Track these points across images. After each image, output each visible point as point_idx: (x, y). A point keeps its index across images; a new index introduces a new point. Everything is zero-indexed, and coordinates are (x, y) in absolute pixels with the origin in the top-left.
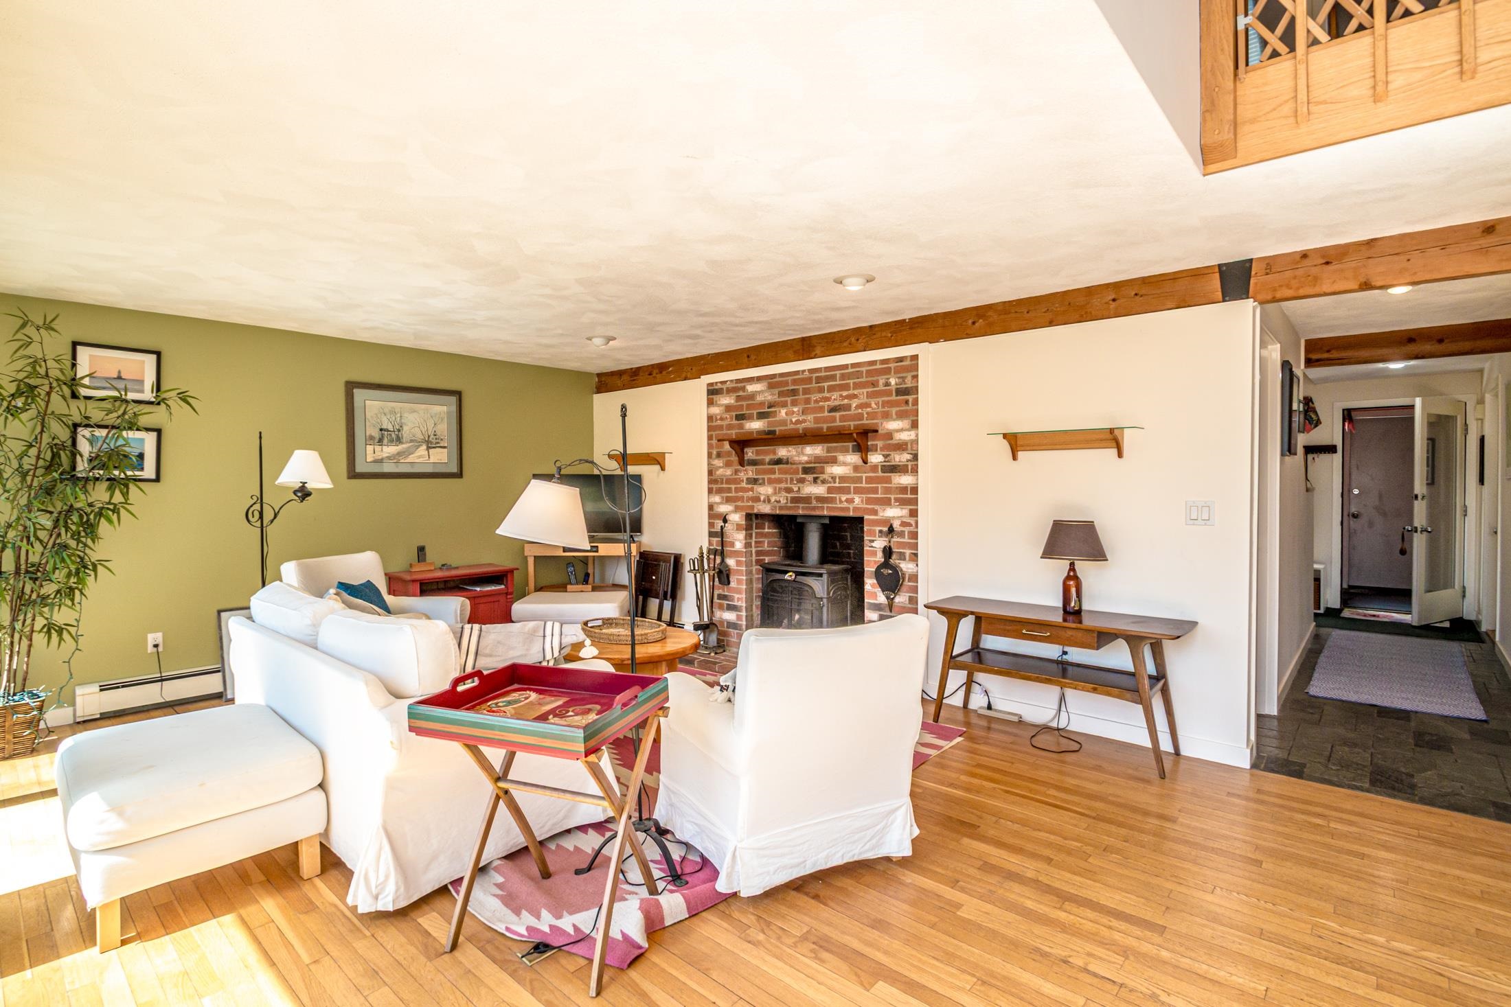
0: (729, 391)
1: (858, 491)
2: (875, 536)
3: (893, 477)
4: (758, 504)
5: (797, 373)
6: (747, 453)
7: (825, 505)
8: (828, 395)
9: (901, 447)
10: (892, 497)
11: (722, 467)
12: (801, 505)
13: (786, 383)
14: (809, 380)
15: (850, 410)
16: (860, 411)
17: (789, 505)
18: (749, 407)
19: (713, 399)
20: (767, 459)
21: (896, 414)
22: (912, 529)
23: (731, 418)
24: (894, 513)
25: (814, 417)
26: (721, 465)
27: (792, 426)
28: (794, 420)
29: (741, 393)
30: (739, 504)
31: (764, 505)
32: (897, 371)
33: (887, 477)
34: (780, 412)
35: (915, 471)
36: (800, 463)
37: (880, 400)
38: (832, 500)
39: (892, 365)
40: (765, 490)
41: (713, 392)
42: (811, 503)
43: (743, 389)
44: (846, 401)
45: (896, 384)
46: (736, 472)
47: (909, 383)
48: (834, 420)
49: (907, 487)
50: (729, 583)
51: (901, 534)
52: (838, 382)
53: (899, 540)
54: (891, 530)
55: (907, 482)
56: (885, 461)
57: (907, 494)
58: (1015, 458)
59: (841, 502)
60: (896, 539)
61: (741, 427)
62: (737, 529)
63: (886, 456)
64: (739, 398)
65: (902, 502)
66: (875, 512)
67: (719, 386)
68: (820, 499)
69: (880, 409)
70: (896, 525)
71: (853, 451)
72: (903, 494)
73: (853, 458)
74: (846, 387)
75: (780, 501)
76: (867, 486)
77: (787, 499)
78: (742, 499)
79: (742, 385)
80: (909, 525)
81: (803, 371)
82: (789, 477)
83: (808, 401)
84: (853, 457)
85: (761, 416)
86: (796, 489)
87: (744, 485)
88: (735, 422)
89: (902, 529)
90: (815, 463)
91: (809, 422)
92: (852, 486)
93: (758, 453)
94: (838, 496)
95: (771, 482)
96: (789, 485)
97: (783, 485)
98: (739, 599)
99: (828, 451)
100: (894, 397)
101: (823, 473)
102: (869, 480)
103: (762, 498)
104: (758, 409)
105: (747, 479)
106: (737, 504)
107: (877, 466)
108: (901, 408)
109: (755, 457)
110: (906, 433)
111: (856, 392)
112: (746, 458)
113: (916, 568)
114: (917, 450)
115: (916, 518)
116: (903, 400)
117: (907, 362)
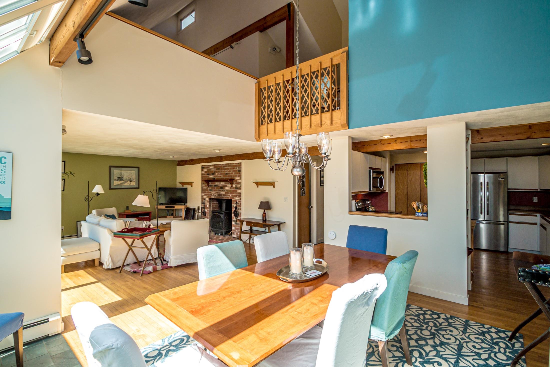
0: (206, 168)
1: (231, 193)
2: (234, 204)
5: (219, 165)
7: (225, 197)
8: (225, 170)
10: (237, 195)
13: (217, 167)
14: (222, 167)
15: (229, 174)
16: (231, 174)
18: (210, 172)
20: (214, 185)
21: (238, 176)
24: (237, 198)
26: (204, 186)
28: (219, 176)
29: (208, 169)
30: (208, 196)
31: (213, 196)
32: (238, 166)
34: (216, 174)
35: (241, 189)
36: (220, 186)
37: (235, 172)
39: (237, 164)
40: (213, 193)
41: (203, 168)
43: (209, 167)
44: (229, 172)
45: (238, 169)
46: (207, 188)
47: (240, 169)
48: (226, 176)
50: (206, 215)
52: (227, 168)
54: (237, 202)
55: (239, 192)
56: (236, 187)
58: (258, 187)
59: (228, 196)
60: (238, 205)
61: (208, 177)
62: (207, 202)
63: (236, 185)
64: (208, 170)
65: (239, 196)
66: (234, 198)
67: (204, 166)
68: (224, 195)
69: (235, 174)
71: (230, 184)
72: (239, 194)
73: (230, 186)
74: (229, 169)
77: (217, 195)
78: (208, 194)
81: (221, 164)
82: (218, 189)
83: (221, 171)
85: (213, 174)
86: (219, 193)
87: (209, 191)
88: (207, 175)
90: (223, 186)
91: (222, 176)
93: (212, 183)
94: (227, 194)
95: (214, 190)
97: (217, 191)
99: (225, 184)
100: (237, 172)
101: (224, 189)
102: (233, 191)
105: (210, 190)
107: (234, 188)
108: (238, 174)
109: (211, 184)
110: (240, 180)
111: (231, 170)
112: (209, 184)
113: (241, 211)
114: (241, 184)
115: (241, 200)
116: (239, 172)
117: (240, 164)
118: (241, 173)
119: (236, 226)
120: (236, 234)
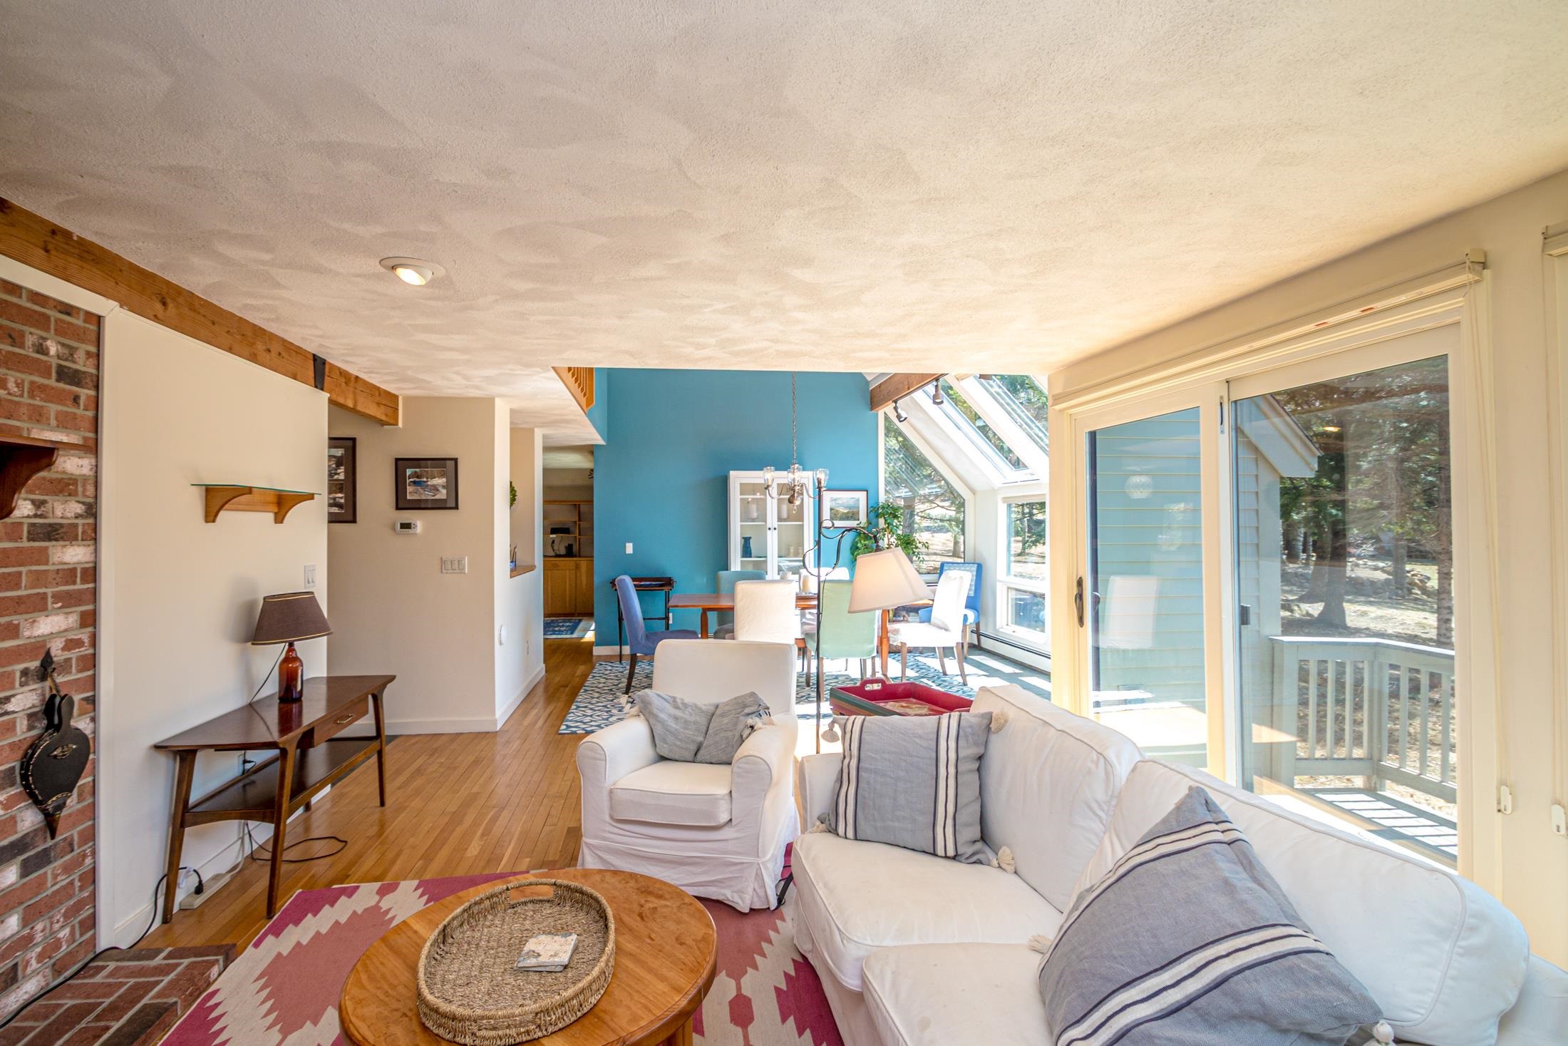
2: (13, 688)
3: (51, 551)
9: (67, 487)
21: (56, 419)
22: (83, 650)
24: (52, 625)
32: (62, 330)
33: (40, 548)
35: (93, 536)
37: (28, 378)
39: (54, 314)
45: (59, 357)
47: (81, 363)
49: (75, 569)
51: (65, 666)
53: (61, 679)
54: (47, 662)
55: (75, 560)
56: (36, 516)
57: (74, 583)
60: (56, 680)
65: (67, 601)
66: (14, 632)
70: (56, 648)
72: (67, 583)
80: (80, 643)
89: (67, 655)
100: (52, 382)
102: (7, 559)
107: (21, 524)
108: (65, 409)
113: (91, 725)
114: (96, 497)
115: (91, 629)
116: (70, 392)
117: (78, 321)
118: (97, 404)
119: (40, 885)
120: (34, 964)
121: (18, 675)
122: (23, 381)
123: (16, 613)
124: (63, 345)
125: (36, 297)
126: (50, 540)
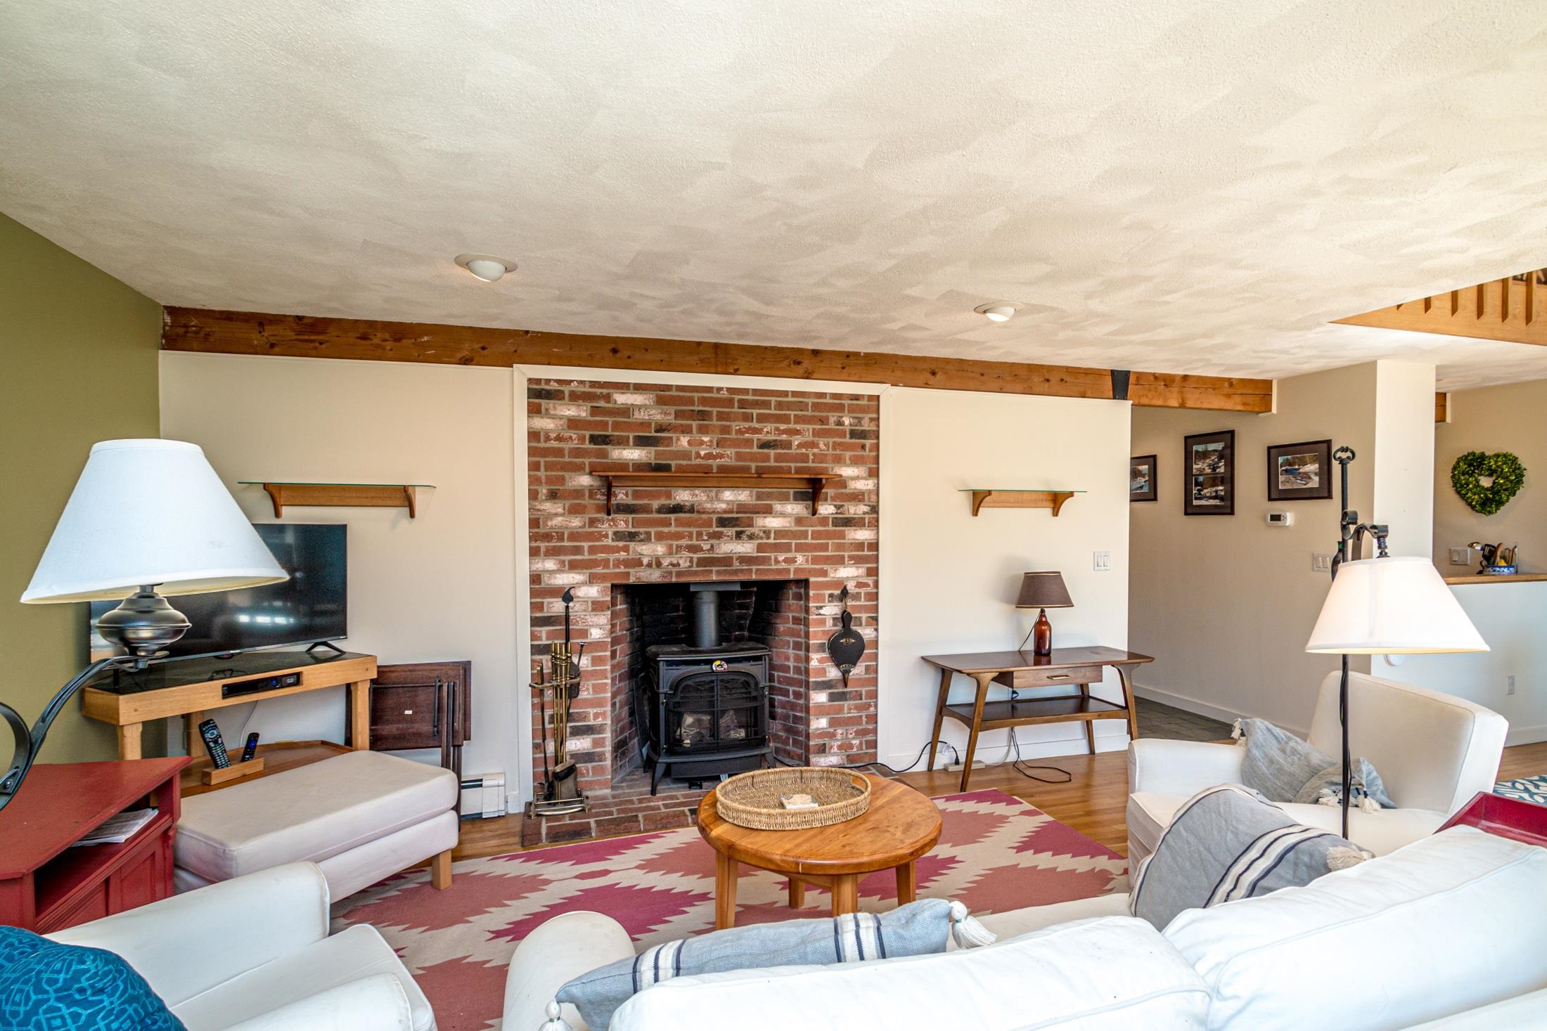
0: (575, 397)
1: (800, 548)
2: (824, 602)
3: (846, 532)
4: (637, 569)
5: (709, 389)
6: (616, 496)
7: (754, 568)
8: (757, 426)
9: (857, 497)
10: (846, 554)
11: (562, 515)
12: (714, 569)
13: (690, 401)
14: (730, 402)
15: (790, 448)
16: (804, 450)
17: (695, 568)
18: (617, 426)
19: (540, 405)
20: (656, 504)
21: (850, 459)
22: (871, 589)
23: (582, 439)
24: (848, 573)
25: (737, 453)
26: (560, 510)
27: (699, 461)
28: (702, 453)
29: (602, 404)
30: (599, 570)
31: (649, 571)
32: (852, 410)
33: (840, 531)
34: (678, 439)
35: (875, 524)
36: (714, 512)
37: (831, 440)
38: (765, 560)
39: (846, 402)
40: (648, 550)
41: (539, 395)
42: (731, 565)
43: (607, 398)
44: (784, 437)
45: (851, 425)
46: (592, 522)
47: (866, 426)
48: (767, 458)
49: (864, 543)
51: (857, 597)
52: (773, 412)
53: (854, 603)
54: (845, 593)
55: (863, 538)
56: (837, 513)
57: (863, 551)
58: (975, 513)
59: (777, 562)
60: (850, 603)
61: (604, 455)
62: (593, 610)
63: (838, 507)
64: (595, 411)
65: (858, 560)
66: (825, 573)
67: (554, 386)
68: (745, 559)
69: (831, 452)
70: (851, 587)
71: (795, 499)
72: (858, 551)
73: (796, 508)
74: (785, 419)
75: (678, 565)
76: (814, 542)
77: (691, 561)
78: (606, 563)
79: (605, 391)
80: (866, 585)
81: (719, 389)
82: (694, 530)
83: (726, 430)
84: (794, 506)
85: (642, 442)
86: (706, 547)
87: (609, 542)
88: (588, 446)
89: (858, 590)
90: (737, 513)
91: (729, 456)
92: (794, 542)
93: (636, 495)
94: (773, 555)
95: (660, 537)
96: (695, 542)
97: (684, 542)
98: (596, 716)
99: (759, 497)
100: (847, 440)
101: (751, 525)
102: (816, 535)
103: (645, 561)
104: (637, 431)
105: (615, 533)
106: (594, 571)
107: (828, 518)
108: (856, 453)
109: (630, 501)
110: (863, 482)
111: (798, 427)
112: (614, 501)
113: (875, 633)
114: (878, 502)
115: (875, 578)
116: (859, 443)
117: (864, 402)
118: (877, 447)
119: (841, 710)
120: (835, 749)
121: (827, 596)
122: (828, 443)
123: (826, 564)
124: (854, 418)
125: (835, 396)
126: (846, 526)
